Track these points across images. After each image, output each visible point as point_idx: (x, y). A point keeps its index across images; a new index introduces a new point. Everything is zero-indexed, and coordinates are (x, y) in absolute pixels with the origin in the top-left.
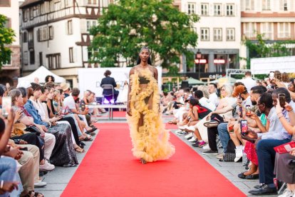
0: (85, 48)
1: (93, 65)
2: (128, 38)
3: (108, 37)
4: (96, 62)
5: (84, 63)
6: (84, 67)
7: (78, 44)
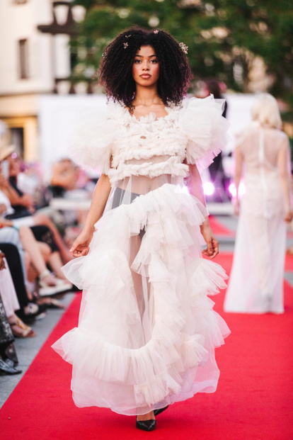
0: (62, 40)
1: (81, 87)
2: (178, 15)
3: (124, 13)
4: (90, 81)
5: (57, 81)
6: (55, 92)
7: (43, 29)
